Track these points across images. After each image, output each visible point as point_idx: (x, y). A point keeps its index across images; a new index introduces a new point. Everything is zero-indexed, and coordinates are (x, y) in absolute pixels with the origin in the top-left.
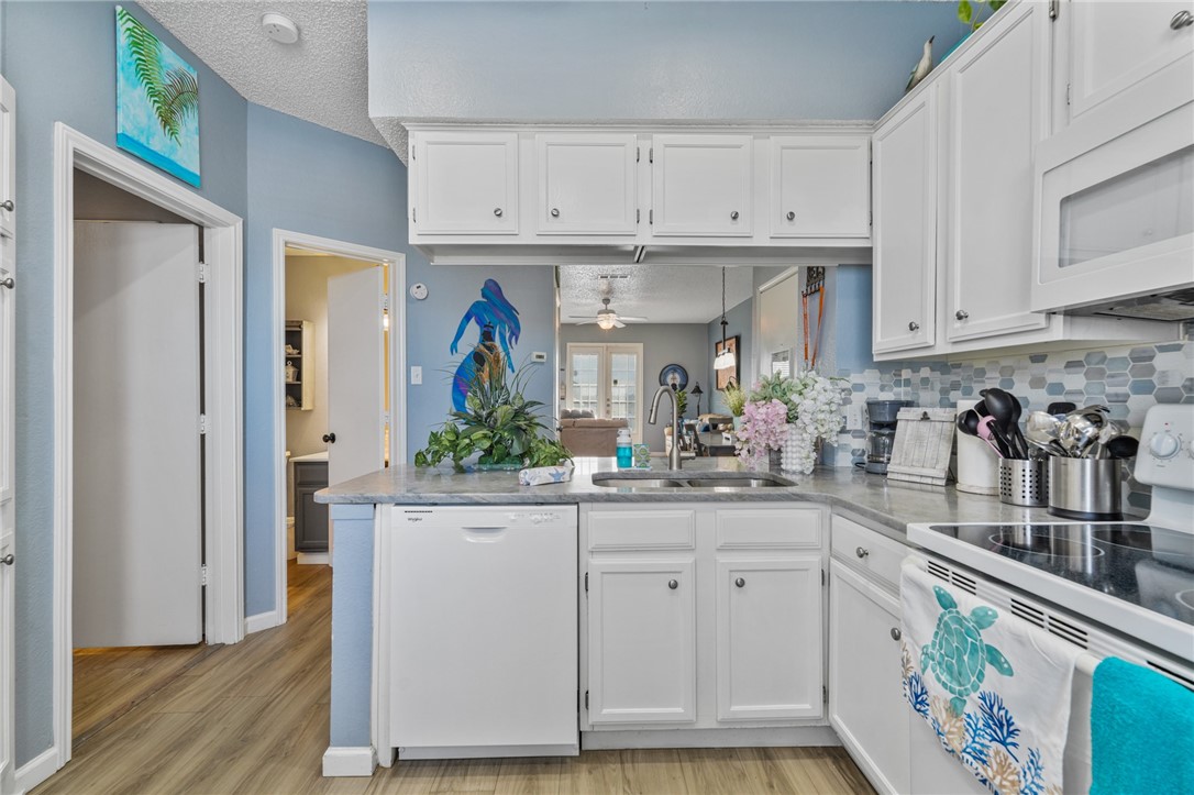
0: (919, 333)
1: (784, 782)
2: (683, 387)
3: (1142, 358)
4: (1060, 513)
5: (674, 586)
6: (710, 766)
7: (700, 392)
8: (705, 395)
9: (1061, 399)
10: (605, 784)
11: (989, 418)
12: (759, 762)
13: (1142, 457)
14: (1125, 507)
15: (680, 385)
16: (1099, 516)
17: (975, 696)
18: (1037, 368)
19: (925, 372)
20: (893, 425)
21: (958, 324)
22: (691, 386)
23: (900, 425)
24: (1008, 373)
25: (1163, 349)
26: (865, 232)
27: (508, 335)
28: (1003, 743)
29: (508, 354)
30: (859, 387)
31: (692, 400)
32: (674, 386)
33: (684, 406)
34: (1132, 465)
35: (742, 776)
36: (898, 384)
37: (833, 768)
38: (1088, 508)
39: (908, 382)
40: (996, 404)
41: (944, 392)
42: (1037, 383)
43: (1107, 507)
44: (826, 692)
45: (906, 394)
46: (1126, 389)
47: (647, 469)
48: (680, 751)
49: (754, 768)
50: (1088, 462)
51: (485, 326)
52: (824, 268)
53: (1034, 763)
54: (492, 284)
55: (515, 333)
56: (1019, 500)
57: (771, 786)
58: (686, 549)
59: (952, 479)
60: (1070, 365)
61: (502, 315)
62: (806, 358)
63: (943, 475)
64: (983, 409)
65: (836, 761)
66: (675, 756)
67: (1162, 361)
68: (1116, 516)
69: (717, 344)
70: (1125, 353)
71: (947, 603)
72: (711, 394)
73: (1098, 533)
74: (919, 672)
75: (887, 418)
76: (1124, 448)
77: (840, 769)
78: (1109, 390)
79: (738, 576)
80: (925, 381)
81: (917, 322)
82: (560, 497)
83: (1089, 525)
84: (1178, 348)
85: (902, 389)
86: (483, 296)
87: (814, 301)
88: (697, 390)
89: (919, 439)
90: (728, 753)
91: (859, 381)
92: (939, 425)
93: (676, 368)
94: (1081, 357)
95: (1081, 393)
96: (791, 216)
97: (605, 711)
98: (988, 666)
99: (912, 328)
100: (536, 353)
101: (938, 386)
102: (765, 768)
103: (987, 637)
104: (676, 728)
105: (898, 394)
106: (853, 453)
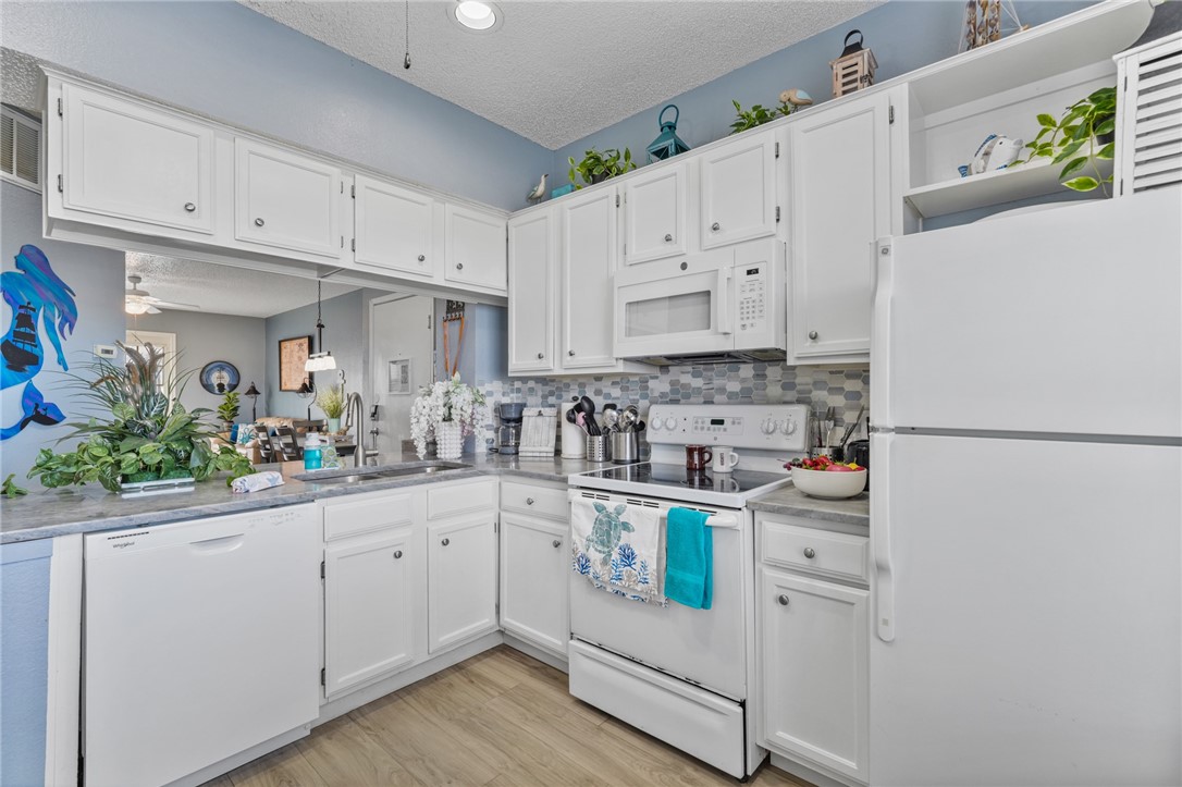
0: (544, 360)
1: (479, 676)
2: (233, 387)
3: (644, 382)
4: (618, 462)
5: (398, 555)
6: (425, 691)
7: (256, 393)
8: (262, 398)
9: (610, 402)
10: (349, 738)
11: (583, 414)
12: (457, 674)
13: (649, 429)
14: (641, 457)
15: (229, 385)
16: (633, 462)
17: (617, 549)
18: (598, 385)
19: (531, 384)
20: (519, 420)
21: (569, 358)
22: (244, 386)
23: (524, 419)
24: (582, 386)
25: (652, 378)
26: (504, 287)
27: (57, 322)
28: (630, 565)
29: (58, 348)
30: (490, 394)
31: (245, 402)
32: (221, 387)
33: (236, 409)
34: (645, 435)
35: (451, 685)
36: (512, 391)
37: (503, 656)
38: (628, 458)
39: (519, 390)
40: (586, 405)
41: (545, 397)
42: (598, 392)
43: (635, 458)
44: (498, 607)
45: (517, 398)
46: (638, 397)
47: (336, 468)
48: (396, 693)
49: (455, 678)
50: (628, 434)
51: (21, 307)
52: (464, 303)
53: (644, 567)
54: (33, 252)
55: (70, 318)
56: (596, 459)
57: (472, 682)
58: (407, 523)
59: (558, 452)
60: (613, 383)
61: (49, 295)
62: (447, 370)
63: (553, 450)
64: (578, 408)
65: (503, 652)
66: (396, 697)
67: (652, 384)
68: (638, 461)
69: (280, 342)
70: (637, 379)
71: (599, 508)
72: (270, 395)
73: (632, 468)
74: (585, 552)
75: (514, 415)
76: (640, 428)
77: (507, 655)
78: (631, 397)
79: (443, 538)
80: (531, 390)
81: (543, 353)
82: (300, 497)
83: (628, 467)
84: (657, 377)
85: (514, 395)
86: (18, 265)
87: (454, 327)
88: (253, 391)
89: (536, 428)
90: (434, 678)
91: (490, 389)
92: (548, 419)
93: (222, 365)
94: (619, 380)
95: (618, 398)
96: (460, 267)
97: (340, 680)
98: (623, 532)
99: (540, 357)
100: (101, 347)
101: (540, 393)
102: (462, 674)
103: (622, 519)
104: (399, 672)
105: (512, 398)
106: (487, 441)
